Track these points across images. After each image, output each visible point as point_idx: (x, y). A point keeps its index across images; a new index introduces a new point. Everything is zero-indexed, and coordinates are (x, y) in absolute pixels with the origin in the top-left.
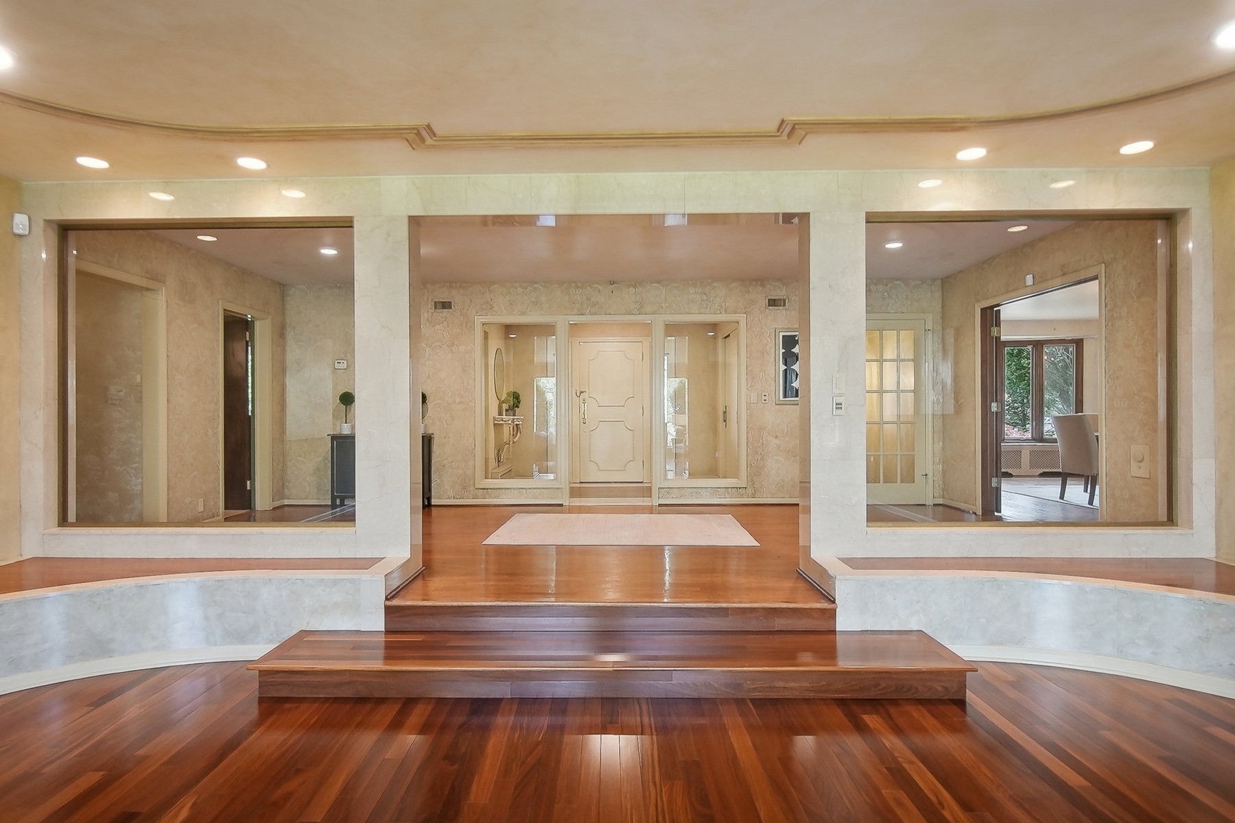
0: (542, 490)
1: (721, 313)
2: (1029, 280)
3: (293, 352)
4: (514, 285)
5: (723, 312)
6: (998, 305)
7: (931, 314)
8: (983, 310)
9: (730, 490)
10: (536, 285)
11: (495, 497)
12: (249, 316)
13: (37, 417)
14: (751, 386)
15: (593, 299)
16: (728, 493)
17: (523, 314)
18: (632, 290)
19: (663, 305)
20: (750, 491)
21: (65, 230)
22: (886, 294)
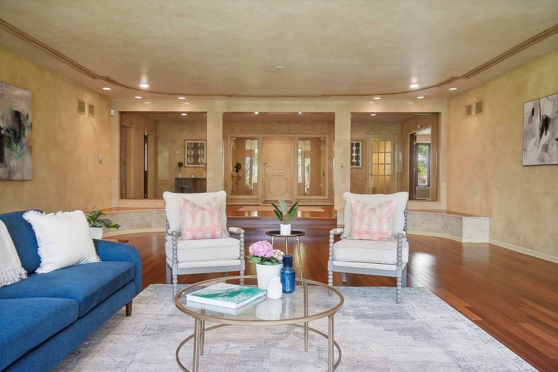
0: (252, 200)
1: (319, 134)
2: (419, 126)
3: (160, 147)
4: (243, 123)
5: (320, 134)
6: (415, 133)
7: (397, 136)
8: (411, 135)
9: (322, 200)
10: (251, 123)
11: (234, 202)
12: (146, 133)
13: (116, 167)
14: (330, 162)
15: (272, 129)
16: (321, 201)
17: (246, 134)
18: (286, 125)
19: (298, 131)
20: (329, 200)
21: (122, 113)
22: (380, 128)
